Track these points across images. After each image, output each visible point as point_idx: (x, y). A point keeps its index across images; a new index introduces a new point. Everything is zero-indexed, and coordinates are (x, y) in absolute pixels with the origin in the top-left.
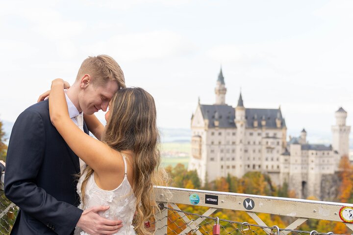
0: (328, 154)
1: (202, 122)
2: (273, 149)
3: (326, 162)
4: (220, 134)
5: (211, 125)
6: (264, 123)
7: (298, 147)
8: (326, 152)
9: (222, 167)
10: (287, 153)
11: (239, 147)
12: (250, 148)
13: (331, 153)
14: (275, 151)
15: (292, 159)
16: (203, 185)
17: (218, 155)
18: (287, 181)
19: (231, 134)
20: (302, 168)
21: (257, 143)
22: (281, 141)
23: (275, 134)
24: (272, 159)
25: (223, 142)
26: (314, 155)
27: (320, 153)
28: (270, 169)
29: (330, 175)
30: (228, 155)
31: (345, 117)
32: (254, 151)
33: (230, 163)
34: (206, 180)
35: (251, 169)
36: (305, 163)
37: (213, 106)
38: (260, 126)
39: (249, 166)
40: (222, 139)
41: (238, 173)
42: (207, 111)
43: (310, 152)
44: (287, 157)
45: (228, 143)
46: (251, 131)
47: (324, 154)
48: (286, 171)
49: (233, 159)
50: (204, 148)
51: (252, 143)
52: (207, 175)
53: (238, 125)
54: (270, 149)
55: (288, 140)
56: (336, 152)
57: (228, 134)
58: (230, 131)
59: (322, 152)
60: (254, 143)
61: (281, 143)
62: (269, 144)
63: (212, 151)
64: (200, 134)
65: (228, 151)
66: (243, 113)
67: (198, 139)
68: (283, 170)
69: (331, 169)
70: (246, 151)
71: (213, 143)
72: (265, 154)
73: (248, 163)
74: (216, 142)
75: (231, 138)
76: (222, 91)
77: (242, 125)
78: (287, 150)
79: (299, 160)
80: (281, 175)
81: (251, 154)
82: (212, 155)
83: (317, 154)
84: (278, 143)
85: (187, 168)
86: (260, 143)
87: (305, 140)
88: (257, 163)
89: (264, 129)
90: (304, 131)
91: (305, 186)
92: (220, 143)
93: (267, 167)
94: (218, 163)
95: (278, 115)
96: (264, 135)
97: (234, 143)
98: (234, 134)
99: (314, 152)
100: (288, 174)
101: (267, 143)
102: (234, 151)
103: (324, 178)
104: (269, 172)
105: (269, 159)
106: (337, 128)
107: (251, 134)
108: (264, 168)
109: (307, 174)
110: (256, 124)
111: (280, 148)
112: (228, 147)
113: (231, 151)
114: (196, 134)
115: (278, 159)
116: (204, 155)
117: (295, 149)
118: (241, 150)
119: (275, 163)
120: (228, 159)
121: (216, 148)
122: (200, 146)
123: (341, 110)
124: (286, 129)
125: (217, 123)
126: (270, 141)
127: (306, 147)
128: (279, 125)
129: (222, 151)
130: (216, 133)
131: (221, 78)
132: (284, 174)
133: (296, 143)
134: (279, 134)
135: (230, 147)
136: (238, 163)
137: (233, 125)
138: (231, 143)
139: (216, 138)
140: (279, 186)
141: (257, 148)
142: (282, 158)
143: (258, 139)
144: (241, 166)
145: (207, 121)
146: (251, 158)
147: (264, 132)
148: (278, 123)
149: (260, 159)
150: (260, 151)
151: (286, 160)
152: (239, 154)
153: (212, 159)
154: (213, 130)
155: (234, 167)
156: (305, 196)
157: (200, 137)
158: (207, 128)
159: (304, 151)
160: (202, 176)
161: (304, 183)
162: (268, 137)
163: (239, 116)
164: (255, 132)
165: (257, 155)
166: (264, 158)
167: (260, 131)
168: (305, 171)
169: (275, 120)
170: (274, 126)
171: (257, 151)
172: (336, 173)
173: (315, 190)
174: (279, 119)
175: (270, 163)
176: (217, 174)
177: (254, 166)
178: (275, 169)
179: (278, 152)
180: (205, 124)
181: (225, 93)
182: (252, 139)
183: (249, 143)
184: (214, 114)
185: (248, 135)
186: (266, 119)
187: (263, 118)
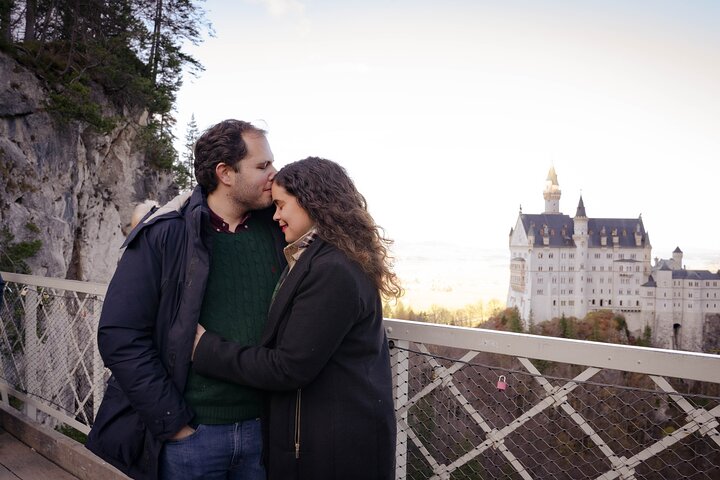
0: (715, 284)
1: (527, 240)
2: (631, 276)
3: (711, 296)
4: (551, 256)
5: (539, 243)
6: (616, 240)
7: (668, 274)
8: (711, 282)
9: (554, 303)
10: (651, 282)
12: (596, 277)
14: (633, 280)
15: (659, 291)
17: (549, 286)
18: (650, 324)
19: (567, 256)
20: (674, 305)
21: (606, 269)
22: (641, 265)
23: (633, 256)
24: (629, 292)
25: (555, 268)
26: (694, 286)
27: (702, 283)
28: (625, 306)
30: (564, 286)
32: (602, 280)
33: (566, 297)
34: (531, 321)
35: (597, 306)
36: (679, 298)
37: (542, 216)
38: (610, 244)
39: (594, 302)
40: (553, 262)
41: (578, 312)
42: (532, 223)
43: (687, 281)
44: (651, 289)
45: (563, 269)
46: (597, 251)
47: (708, 284)
48: (651, 308)
49: (571, 292)
50: (529, 277)
51: (598, 268)
52: (532, 313)
53: (577, 243)
54: (625, 277)
55: (653, 263)
57: (563, 256)
58: (566, 251)
59: (705, 281)
60: (602, 268)
61: (642, 269)
62: (625, 270)
63: (540, 281)
64: (523, 257)
65: (563, 281)
66: (585, 225)
67: (520, 263)
68: (644, 307)
70: (589, 280)
71: (540, 269)
72: (618, 285)
73: (593, 297)
74: (546, 268)
75: (566, 262)
76: (553, 197)
77: (583, 243)
78: (651, 278)
79: (670, 293)
80: (642, 314)
81: (597, 284)
82: (540, 287)
83: (697, 284)
84: (638, 269)
86: (610, 269)
87: (679, 264)
88: (606, 297)
89: (616, 249)
90: (678, 250)
91: (680, 331)
92: (551, 269)
93: (621, 303)
94: (548, 298)
95: (638, 227)
96: (616, 257)
97: (571, 269)
98: (571, 256)
99: (693, 281)
100: (654, 313)
101: (621, 268)
102: (571, 280)
103: (709, 319)
104: (624, 311)
105: (625, 292)
107: (597, 256)
108: (616, 304)
109: (682, 314)
110: (604, 241)
111: (640, 275)
112: (561, 274)
113: (567, 281)
114: (518, 256)
115: (637, 293)
116: (528, 286)
117: (663, 278)
118: (582, 278)
119: (634, 298)
120: (563, 292)
121: (545, 275)
122: (523, 272)
124: (650, 248)
125: (546, 241)
126: (626, 265)
127: (681, 274)
128: (639, 243)
129: (554, 281)
130: (546, 254)
131: (553, 177)
132: (646, 313)
133: (665, 268)
134: (639, 254)
135: (566, 275)
136: (578, 297)
137: (571, 244)
138: (567, 269)
139: (546, 262)
140: (639, 331)
141: (606, 275)
142: (644, 291)
143: (607, 263)
144: (582, 302)
145: (532, 238)
146: (598, 291)
147: (617, 252)
148: (638, 239)
149: (610, 292)
150: (610, 280)
151: (650, 293)
153: (540, 292)
154: (540, 250)
155: (571, 303)
156: (677, 345)
157: (523, 260)
158: (532, 248)
159: (677, 281)
160: (525, 315)
161: (676, 326)
162: (622, 260)
163: (580, 230)
164: (604, 252)
165: (606, 286)
166: (616, 291)
167: (610, 251)
168: (678, 309)
169: (633, 234)
170: (633, 244)
171: (606, 280)
173: (694, 338)
174: (638, 234)
175: (625, 298)
176: (548, 313)
177: (601, 302)
178: (634, 306)
179: (637, 281)
180: (530, 242)
181: (559, 198)
182: (598, 263)
183: (594, 268)
184: (543, 228)
185: (592, 256)
186: (620, 234)
187: (615, 233)
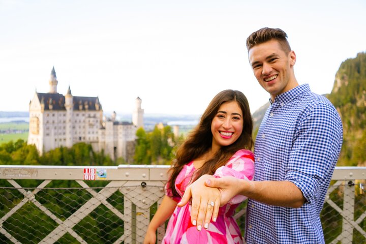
1: (38, 107)
2: (93, 125)
3: (129, 133)
4: (53, 115)
5: (46, 108)
6: (86, 107)
7: (111, 123)
8: (129, 126)
9: (56, 140)
10: (103, 128)
11: (68, 125)
12: (77, 125)
13: (133, 127)
14: (95, 127)
15: (107, 131)
16: (41, 154)
17: (53, 132)
18: (103, 148)
19: (62, 115)
20: (114, 138)
21: (82, 121)
22: (99, 120)
23: (95, 115)
24: (93, 133)
25: (56, 121)
26: (122, 129)
27: (125, 127)
28: (91, 139)
29: (132, 142)
30: (60, 131)
31: (140, 103)
32: (80, 127)
33: (62, 137)
34: (44, 151)
35: (78, 141)
36: (116, 134)
37: (48, 94)
38: (84, 109)
39: (76, 138)
40: (56, 119)
41: (68, 144)
42: (43, 97)
43: (119, 126)
44: (103, 131)
45: (60, 122)
46: (77, 112)
48: (103, 140)
49: (64, 134)
50: (41, 126)
51: (78, 121)
52: (44, 147)
53: (68, 108)
54: (91, 125)
55: (104, 119)
56: (135, 126)
57: (60, 115)
58: (62, 113)
59: (127, 126)
60: (80, 122)
62: (91, 122)
63: (48, 128)
64: (37, 116)
65: (60, 128)
66: (71, 99)
67: (36, 119)
68: (100, 140)
69: (133, 138)
70: (74, 127)
71: (48, 122)
72: (88, 129)
73: (75, 136)
74: (51, 121)
75: (62, 118)
76: (55, 82)
77: (70, 109)
78: (103, 126)
79: (112, 132)
80: (100, 144)
81: (78, 129)
82: (47, 132)
84: (97, 121)
85: (27, 142)
86: (84, 121)
87: (115, 118)
88: (82, 136)
89: (87, 111)
90: (115, 112)
91: (116, 150)
92: (53, 122)
93: (89, 138)
94: (52, 138)
95: (97, 102)
96: (87, 115)
97: (64, 122)
99: (122, 126)
100: (104, 143)
101: (89, 121)
102: (64, 128)
103: (128, 144)
104: (91, 143)
105: (91, 132)
106: (136, 110)
107: (78, 115)
108: (87, 139)
109: (117, 142)
110: (81, 107)
111: (98, 124)
112: (60, 125)
113: (62, 128)
114: (34, 115)
115: (97, 133)
116: (41, 131)
117: (108, 126)
118: (70, 127)
119: (95, 136)
120: (60, 134)
121: (51, 126)
122: (38, 125)
123: (138, 98)
124: (102, 111)
125: (51, 107)
126: (92, 120)
127: (116, 123)
128: (97, 108)
129: (55, 128)
130: (51, 114)
131: (54, 73)
133: (109, 120)
134: (98, 114)
135: (62, 125)
136: (68, 136)
137: (64, 109)
138: (62, 121)
139: (51, 119)
140: (98, 151)
141: (82, 125)
142: (100, 132)
143: (82, 118)
144: (70, 139)
145: (43, 105)
146: (78, 132)
147: (87, 113)
148: (97, 106)
149: (84, 133)
150: (84, 127)
151: (103, 133)
152: (68, 129)
153: (48, 135)
154: (48, 112)
155: (65, 140)
157: (38, 118)
158: (43, 110)
159: (116, 126)
160: (40, 148)
161: (115, 148)
162: (89, 117)
163: (68, 102)
164: (81, 113)
165: (82, 130)
166: (87, 132)
167: (84, 112)
168: (116, 140)
169: (94, 104)
171: (82, 127)
172: (136, 140)
173: (123, 153)
174: (97, 104)
175: (91, 136)
176: (52, 145)
177: (80, 138)
178: (95, 139)
179: (97, 127)
180: (42, 108)
181: (57, 84)
182: (78, 118)
183: (76, 122)
184: (49, 100)
185: (75, 115)
186: (88, 104)
187: (86, 103)
